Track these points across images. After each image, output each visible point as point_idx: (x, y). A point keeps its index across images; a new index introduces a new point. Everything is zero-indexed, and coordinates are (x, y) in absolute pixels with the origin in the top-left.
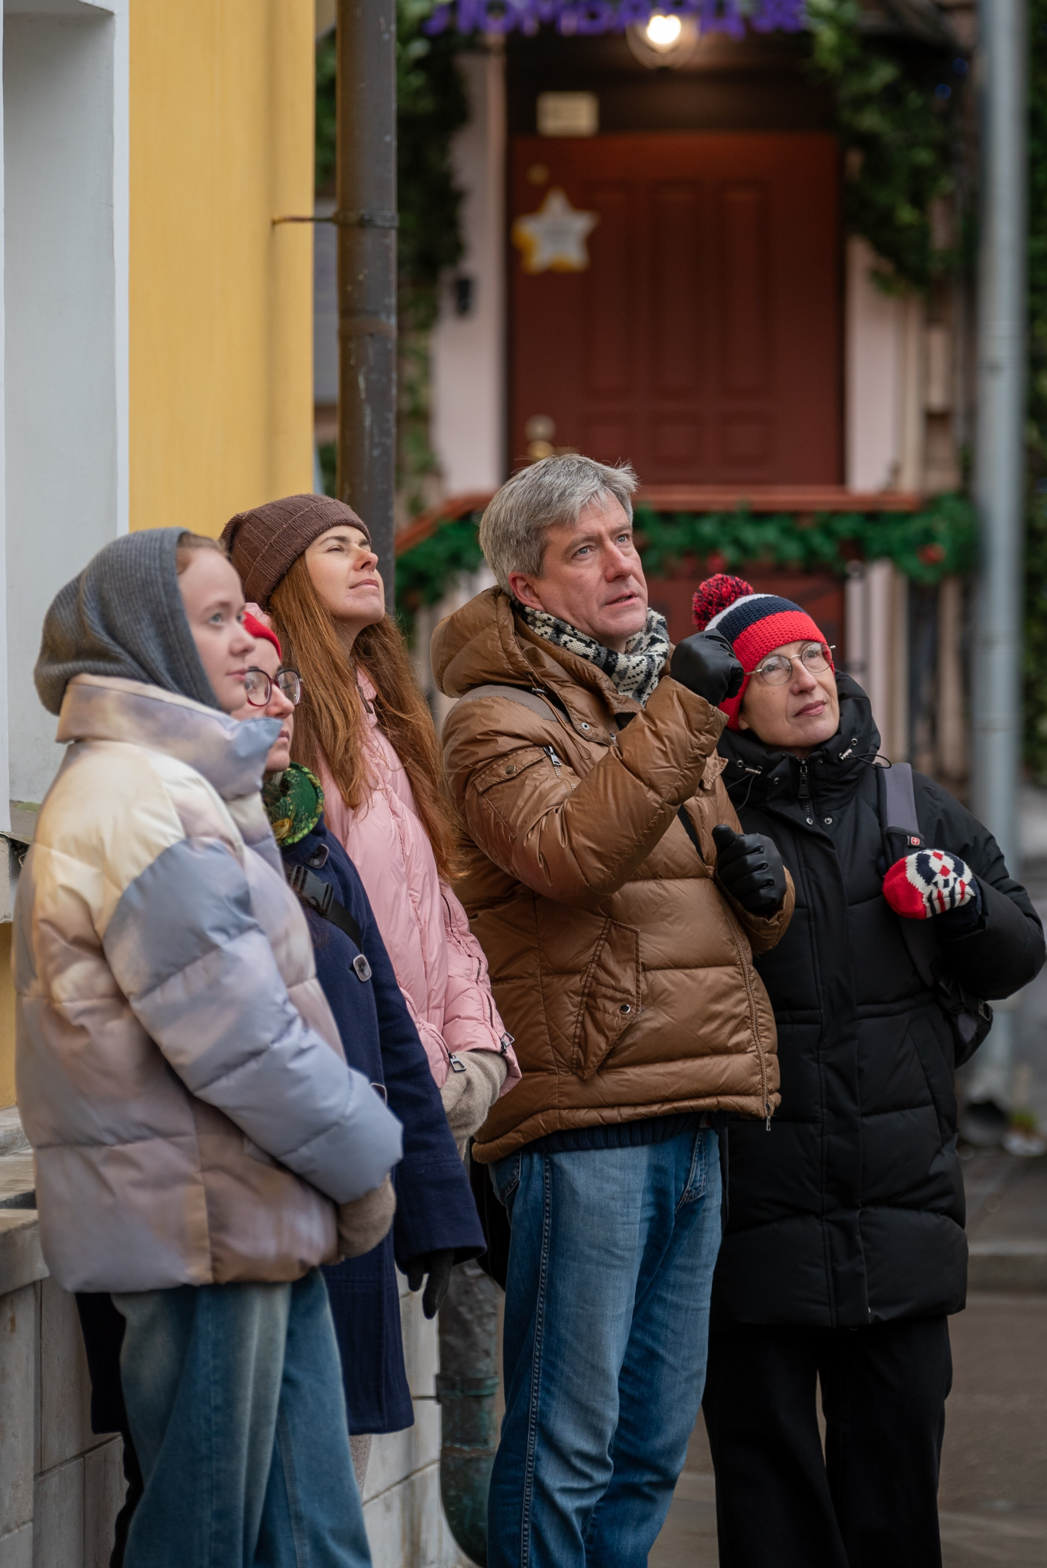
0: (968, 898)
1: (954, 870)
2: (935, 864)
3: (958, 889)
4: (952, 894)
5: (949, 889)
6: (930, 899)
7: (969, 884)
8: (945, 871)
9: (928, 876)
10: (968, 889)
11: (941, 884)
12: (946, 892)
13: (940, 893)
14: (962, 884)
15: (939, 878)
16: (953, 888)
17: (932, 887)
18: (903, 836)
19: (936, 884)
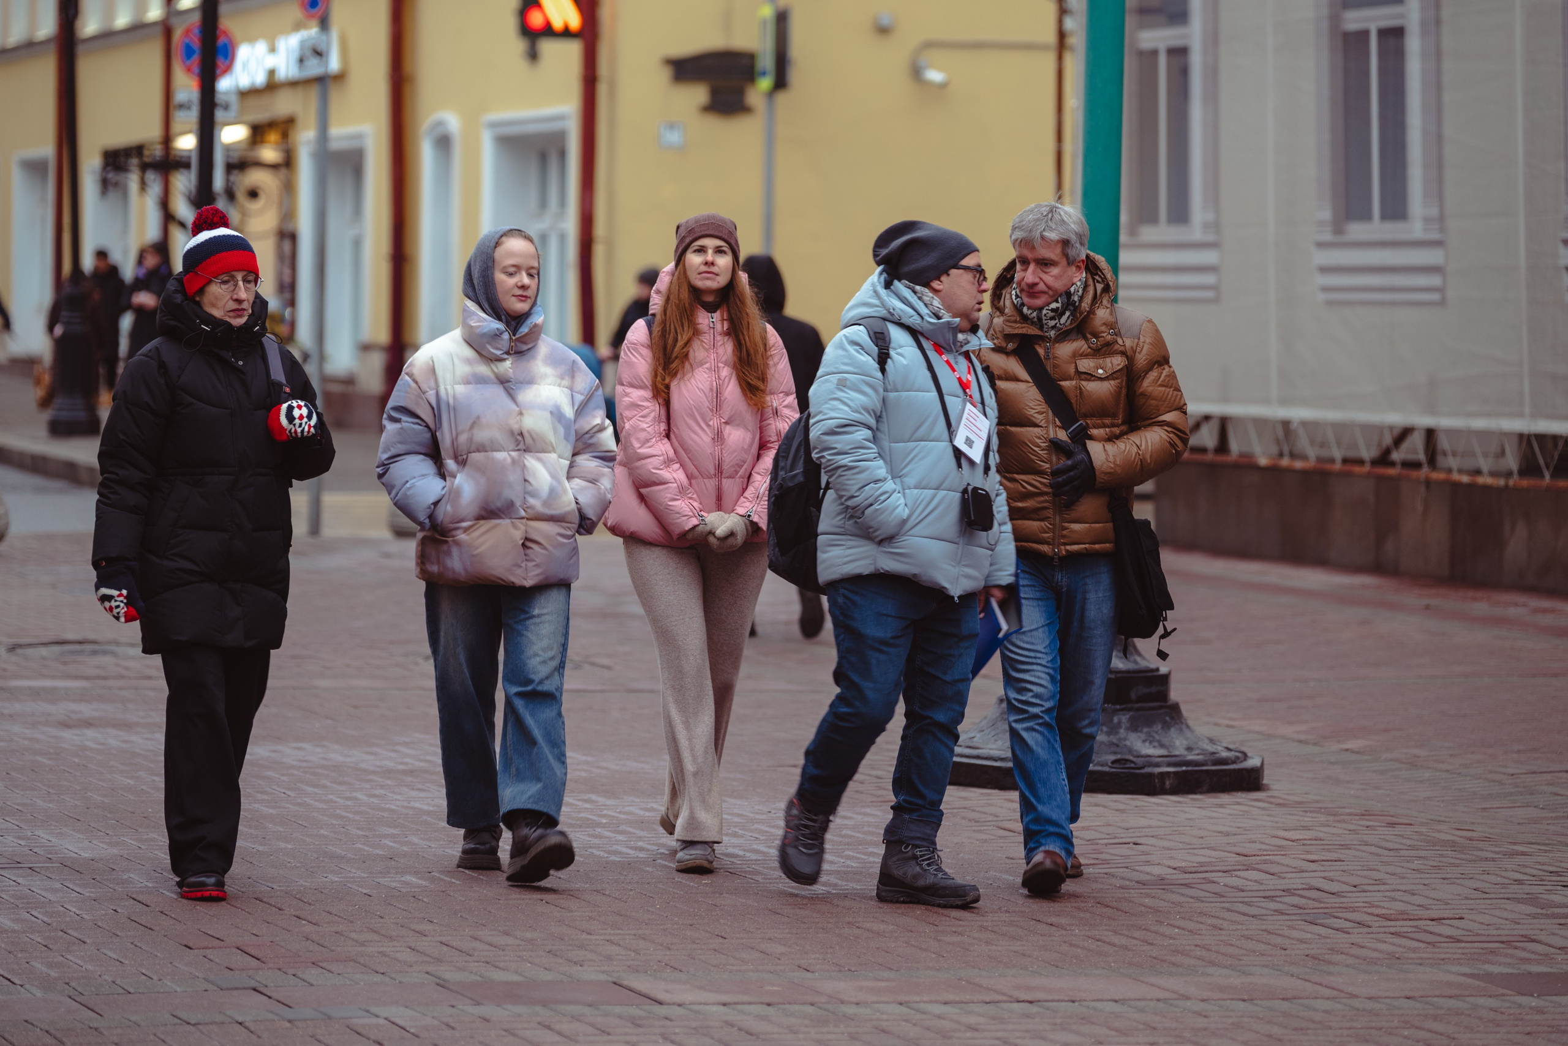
0: (311, 434)
1: (307, 417)
2: (296, 413)
3: (306, 429)
4: (303, 431)
5: (301, 429)
6: (290, 431)
7: (313, 427)
8: (301, 417)
9: (290, 418)
10: (312, 430)
11: (297, 425)
12: (299, 430)
13: (296, 430)
14: (309, 425)
15: (297, 422)
16: (304, 428)
17: (292, 426)
18: (280, 385)
19: (294, 425)
